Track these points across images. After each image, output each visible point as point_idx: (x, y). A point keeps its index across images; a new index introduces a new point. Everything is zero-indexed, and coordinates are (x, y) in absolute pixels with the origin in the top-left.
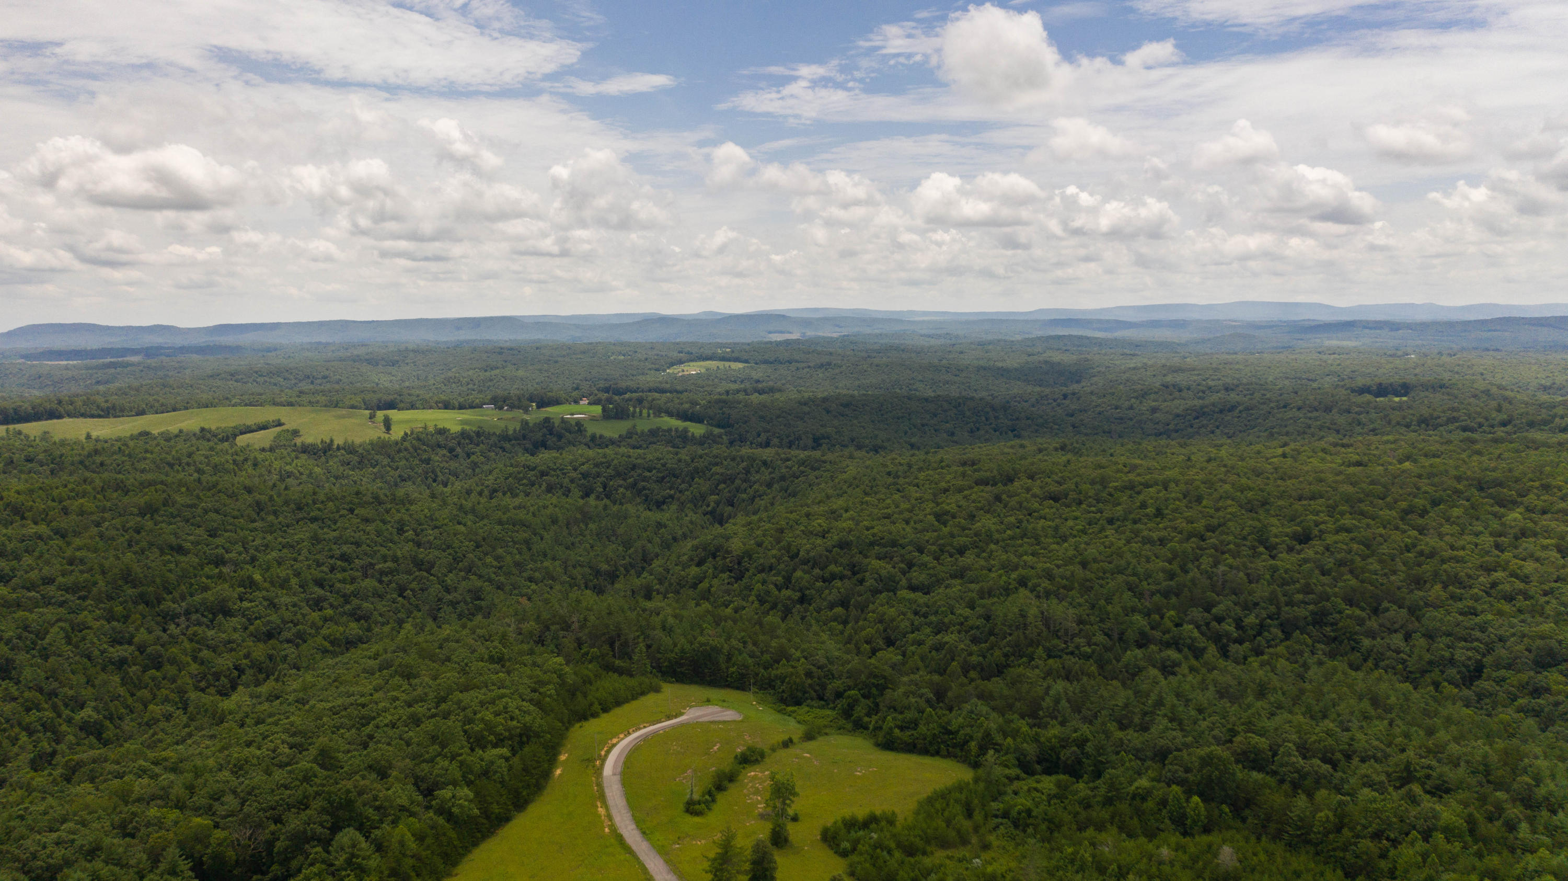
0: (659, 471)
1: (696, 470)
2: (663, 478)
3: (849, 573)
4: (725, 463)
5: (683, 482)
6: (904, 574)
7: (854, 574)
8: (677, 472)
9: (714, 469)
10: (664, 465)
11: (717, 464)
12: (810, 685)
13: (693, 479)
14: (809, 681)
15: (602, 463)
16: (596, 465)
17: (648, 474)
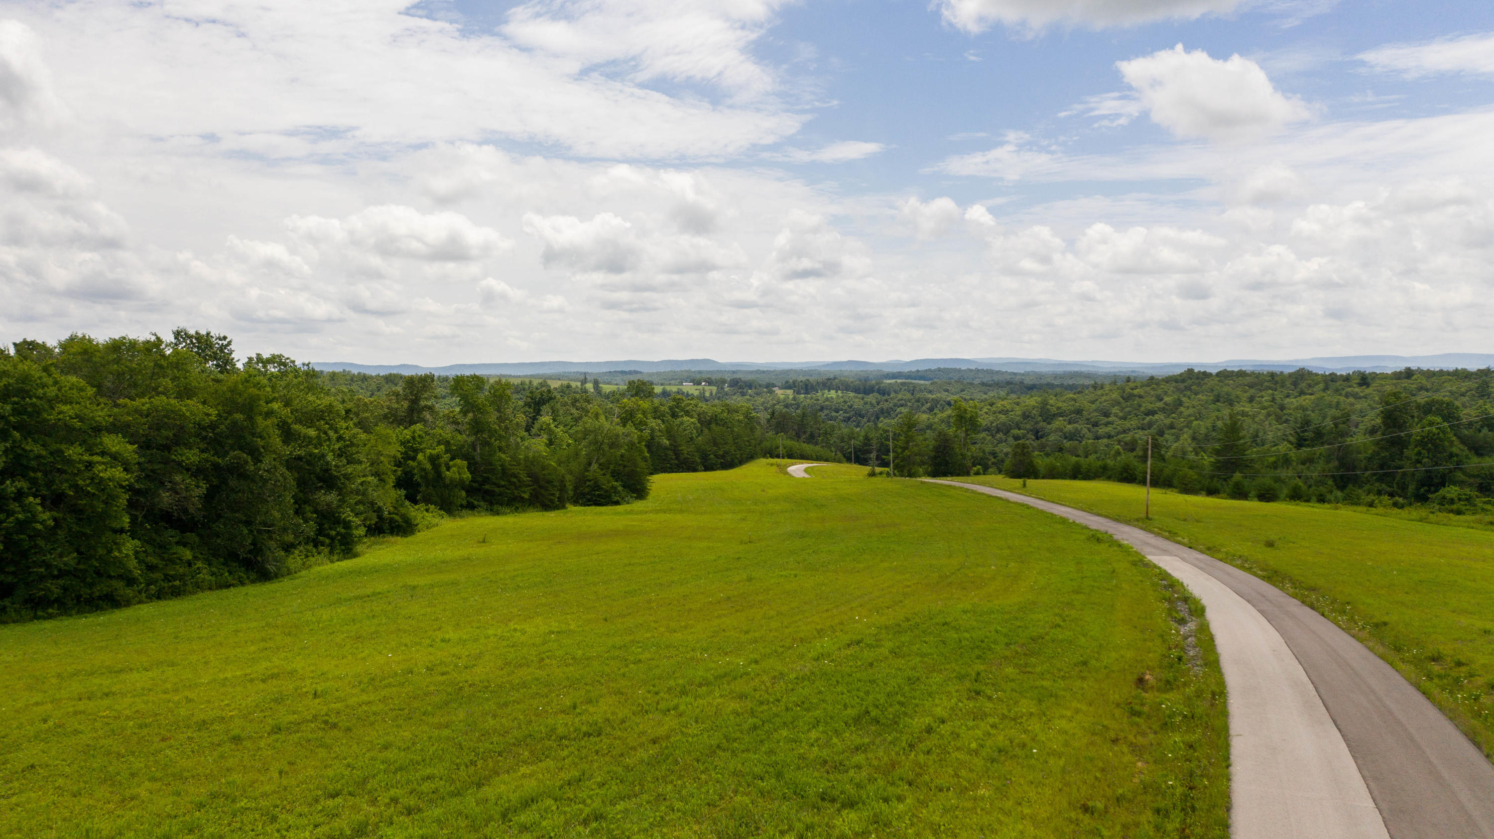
0: (845, 412)
1: (882, 411)
2: (849, 418)
3: (1033, 437)
4: (909, 404)
5: (869, 421)
6: (1089, 430)
7: (1037, 438)
8: (863, 412)
9: (898, 410)
10: (850, 407)
11: (902, 406)
12: (993, 463)
13: (878, 418)
14: (993, 460)
15: (792, 405)
16: (786, 406)
17: (834, 414)
